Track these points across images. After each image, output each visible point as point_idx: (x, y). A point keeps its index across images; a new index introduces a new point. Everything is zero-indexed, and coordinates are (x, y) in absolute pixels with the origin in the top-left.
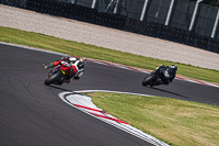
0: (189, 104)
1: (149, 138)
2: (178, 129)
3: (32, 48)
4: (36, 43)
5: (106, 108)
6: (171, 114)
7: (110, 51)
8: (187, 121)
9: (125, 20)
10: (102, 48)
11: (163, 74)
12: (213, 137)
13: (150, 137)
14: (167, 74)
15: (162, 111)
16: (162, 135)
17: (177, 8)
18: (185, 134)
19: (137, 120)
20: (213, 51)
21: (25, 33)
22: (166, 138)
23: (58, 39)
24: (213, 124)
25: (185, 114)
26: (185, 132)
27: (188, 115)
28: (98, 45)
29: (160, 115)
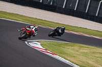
0: (86, 46)
1: (67, 62)
2: (81, 58)
3: (13, 21)
4: (15, 18)
5: (47, 48)
6: (77, 51)
7: (49, 22)
8: (85, 54)
9: (56, 8)
10: (45, 21)
11: (58, 31)
12: (97, 61)
14: (60, 31)
15: (73, 49)
16: (73, 60)
17: (80, 2)
18: (84, 60)
19: (61, 53)
20: (97, 22)
21: (10, 14)
22: (75, 62)
23: (25, 16)
24: (97, 56)
25: (84, 51)
26: (84, 59)
27: (86, 51)
28: (43, 19)
29: (72, 51)
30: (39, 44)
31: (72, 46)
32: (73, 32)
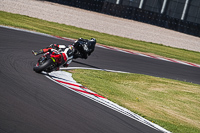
0: (161, 80)
2: (151, 103)
4: (21, 25)
6: (144, 89)
7: (89, 31)
8: (159, 96)
9: (102, 4)
10: (81, 29)
11: (82, 48)
12: (183, 111)
13: (125, 110)
14: (86, 48)
15: (136, 87)
16: (136, 108)
18: (157, 108)
19: (113, 94)
21: (12, 16)
22: (140, 110)
23: (41, 21)
24: (183, 99)
25: (157, 89)
26: (158, 106)
27: (160, 90)
28: (77, 26)
29: (135, 91)
30: (70, 75)
31: (133, 80)
32: (135, 52)
